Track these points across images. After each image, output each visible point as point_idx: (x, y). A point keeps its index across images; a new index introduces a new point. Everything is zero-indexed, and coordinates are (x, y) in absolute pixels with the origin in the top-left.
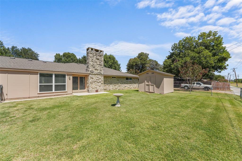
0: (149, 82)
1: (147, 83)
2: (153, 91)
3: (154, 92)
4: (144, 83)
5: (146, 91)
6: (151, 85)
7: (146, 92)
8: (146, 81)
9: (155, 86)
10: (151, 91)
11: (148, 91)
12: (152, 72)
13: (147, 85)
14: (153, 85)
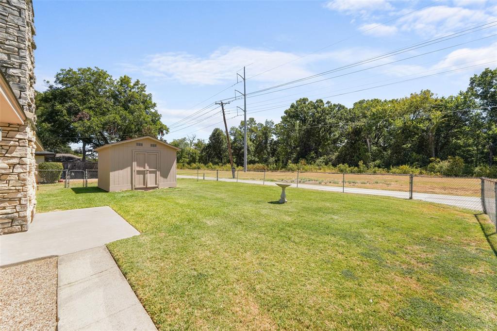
0: (146, 165)
1: (136, 168)
2: (155, 186)
3: (157, 186)
4: (129, 168)
5: (137, 186)
6: (151, 172)
7: (136, 189)
8: (135, 164)
9: (158, 173)
10: (149, 186)
11: (142, 186)
12: (153, 143)
13: (139, 172)
14: (155, 172)
